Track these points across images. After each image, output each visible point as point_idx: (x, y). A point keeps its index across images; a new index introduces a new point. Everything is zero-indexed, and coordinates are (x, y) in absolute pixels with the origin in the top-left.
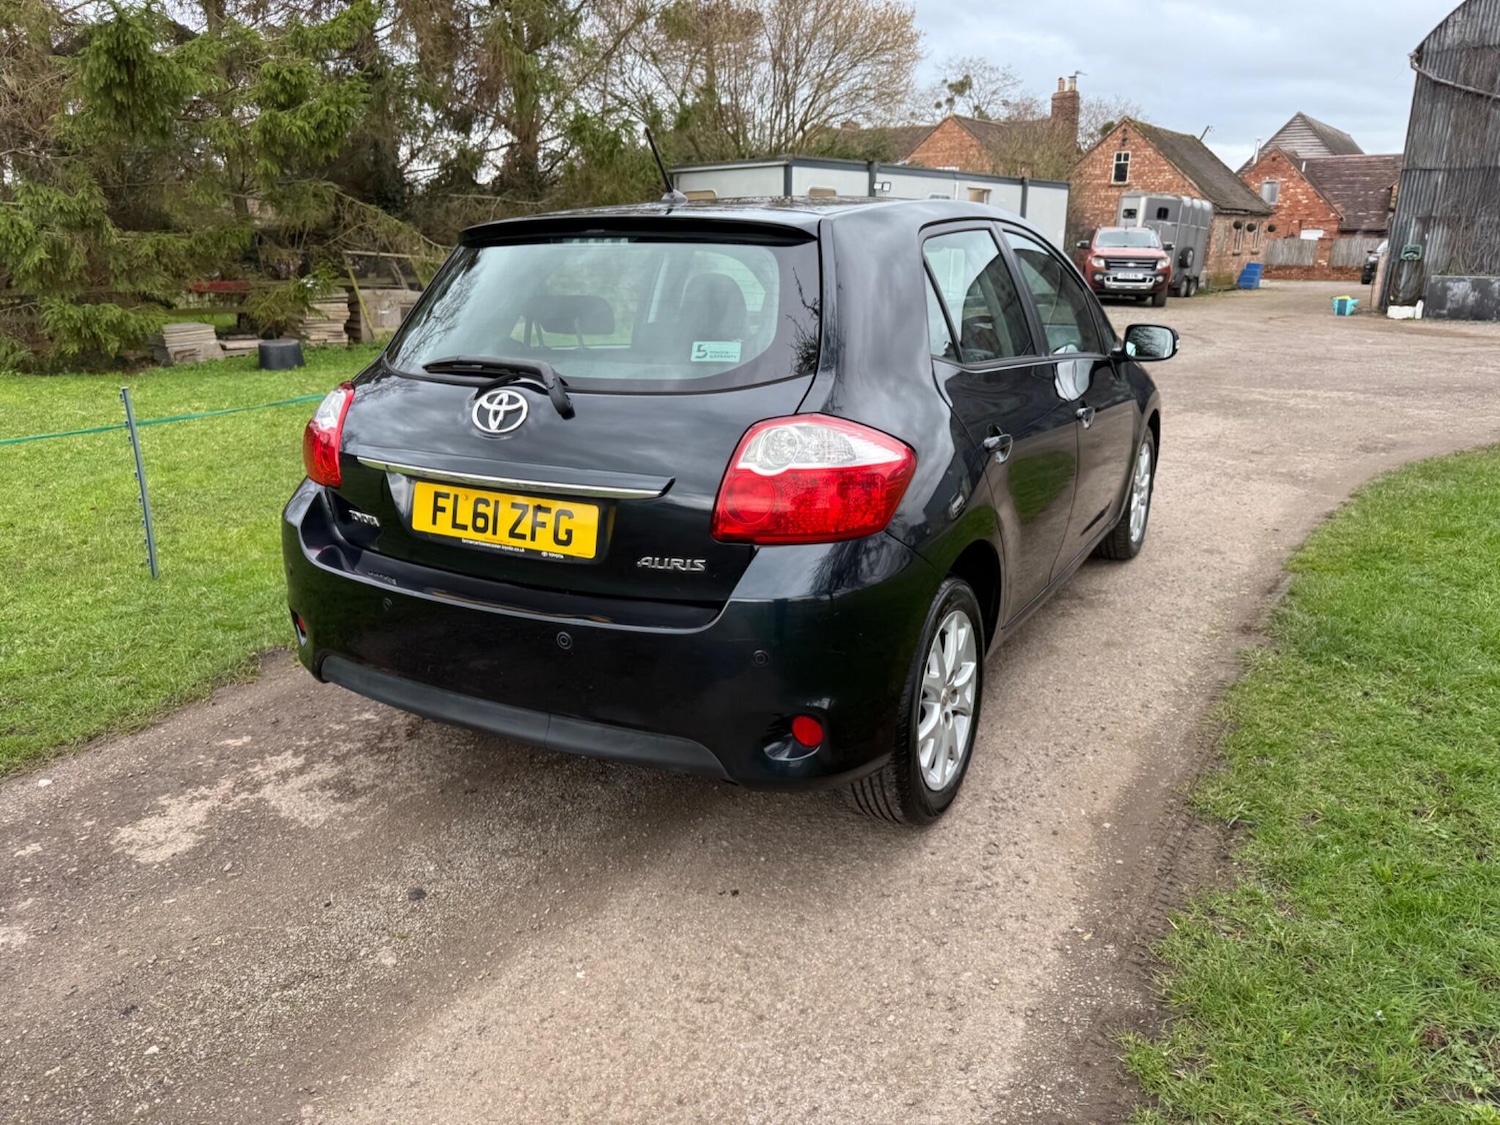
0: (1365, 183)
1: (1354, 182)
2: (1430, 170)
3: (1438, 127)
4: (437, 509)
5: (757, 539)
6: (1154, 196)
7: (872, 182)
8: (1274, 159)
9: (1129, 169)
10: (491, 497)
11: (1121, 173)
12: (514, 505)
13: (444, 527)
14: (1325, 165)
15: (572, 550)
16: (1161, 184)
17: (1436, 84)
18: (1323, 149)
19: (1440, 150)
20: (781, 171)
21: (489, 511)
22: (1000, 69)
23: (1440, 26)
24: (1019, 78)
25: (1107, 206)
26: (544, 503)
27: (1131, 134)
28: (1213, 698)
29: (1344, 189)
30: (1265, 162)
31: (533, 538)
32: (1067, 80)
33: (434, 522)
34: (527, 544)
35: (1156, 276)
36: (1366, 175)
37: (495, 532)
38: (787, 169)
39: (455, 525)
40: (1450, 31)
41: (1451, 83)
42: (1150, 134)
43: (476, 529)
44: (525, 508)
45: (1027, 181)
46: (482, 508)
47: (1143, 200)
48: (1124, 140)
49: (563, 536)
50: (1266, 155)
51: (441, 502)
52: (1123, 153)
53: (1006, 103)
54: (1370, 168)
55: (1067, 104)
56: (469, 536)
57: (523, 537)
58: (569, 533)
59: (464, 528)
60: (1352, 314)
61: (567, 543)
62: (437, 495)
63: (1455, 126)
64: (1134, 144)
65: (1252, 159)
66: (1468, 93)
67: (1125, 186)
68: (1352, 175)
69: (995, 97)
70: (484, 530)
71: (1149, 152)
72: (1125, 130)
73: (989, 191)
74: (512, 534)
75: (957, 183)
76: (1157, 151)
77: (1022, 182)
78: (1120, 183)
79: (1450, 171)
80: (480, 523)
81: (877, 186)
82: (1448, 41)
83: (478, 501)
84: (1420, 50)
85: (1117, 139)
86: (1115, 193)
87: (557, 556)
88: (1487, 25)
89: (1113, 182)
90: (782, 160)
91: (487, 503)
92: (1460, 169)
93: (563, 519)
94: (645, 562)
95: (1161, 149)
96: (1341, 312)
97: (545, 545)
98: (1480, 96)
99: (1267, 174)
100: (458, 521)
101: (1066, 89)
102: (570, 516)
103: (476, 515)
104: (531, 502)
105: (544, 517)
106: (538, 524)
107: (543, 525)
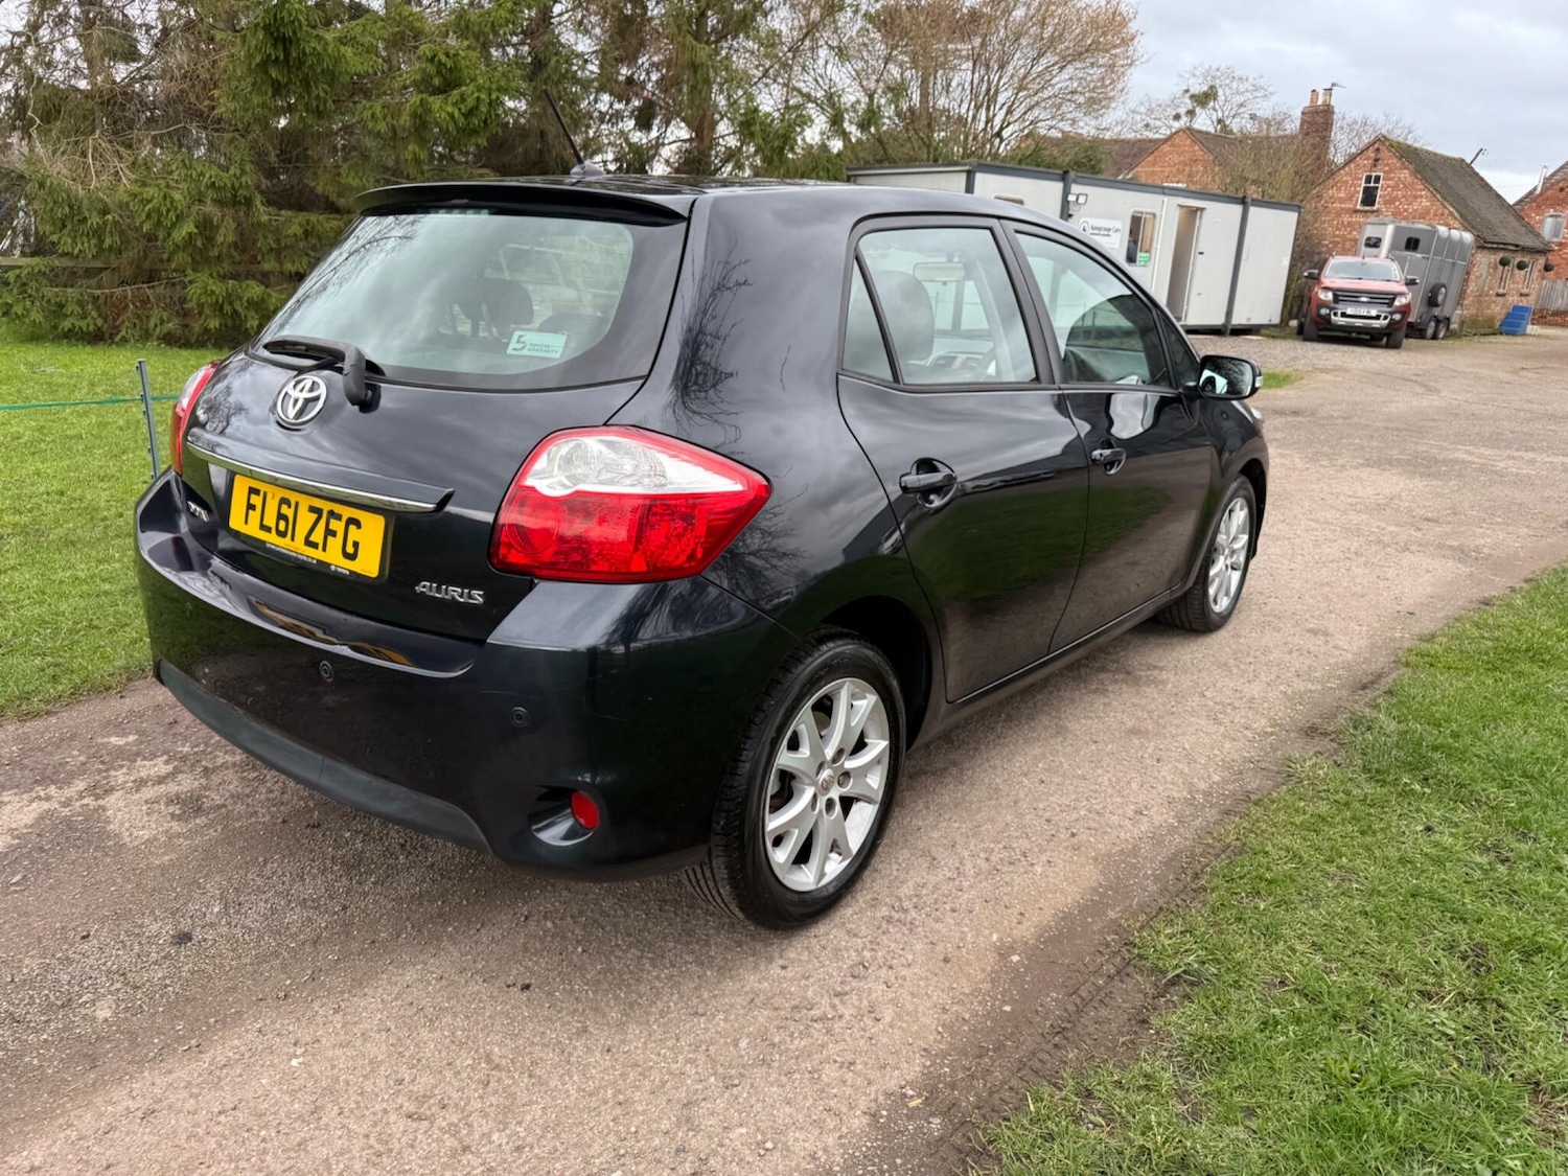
4: (249, 506)
5: (537, 572)
6: (1403, 224)
7: (1066, 193)
8: (1562, 190)
9: (1379, 193)
10: (293, 497)
11: (1369, 197)
12: (311, 509)
13: (252, 527)
15: (356, 566)
16: (1416, 211)
20: (963, 177)
21: (290, 514)
22: (1250, 79)
24: (1271, 89)
25: (1350, 233)
26: (338, 508)
27: (1385, 154)
28: (1227, 813)
30: (1549, 192)
31: (324, 548)
32: (1321, 92)
33: (247, 522)
34: (317, 554)
35: (1392, 313)
37: (293, 539)
38: (970, 176)
39: (261, 525)
42: (1410, 156)
43: (278, 532)
44: (320, 512)
45: (1249, 200)
46: (284, 509)
47: (1390, 229)
48: (1376, 160)
49: (350, 549)
50: (1553, 185)
51: (253, 499)
52: (1374, 174)
53: (1253, 117)
55: (1319, 119)
56: (271, 539)
57: (314, 545)
58: (356, 545)
59: (268, 529)
61: (352, 557)
62: (250, 491)
64: (1388, 165)
65: (1535, 189)
67: (1373, 212)
69: (1242, 110)
70: (285, 534)
71: (1405, 175)
72: (1378, 149)
73: (1202, 209)
74: (307, 542)
75: (1166, 199)
76: (1412, 174)
77: (1243, 201)
78: (1367, 208)
80: (282, 526)
81: (1071, 198)
83: (282, 502)
85: (1368, 159)
86: (1360, 218)
87: (344, 571)
89: (1359, 207)
90: (965, 165)
91: (289, 504)
93: (352, 529)
94: (424, 587)
95: (1419, 172)
97: (333, 556)
99: (1552, 206)
100: (265, 523)
101: (1320, 102)
102: (358, 524)
103: (280, 517)
104: (326, 506)
105: (336, 525)
106: (329, 533)
107: (334, 534)
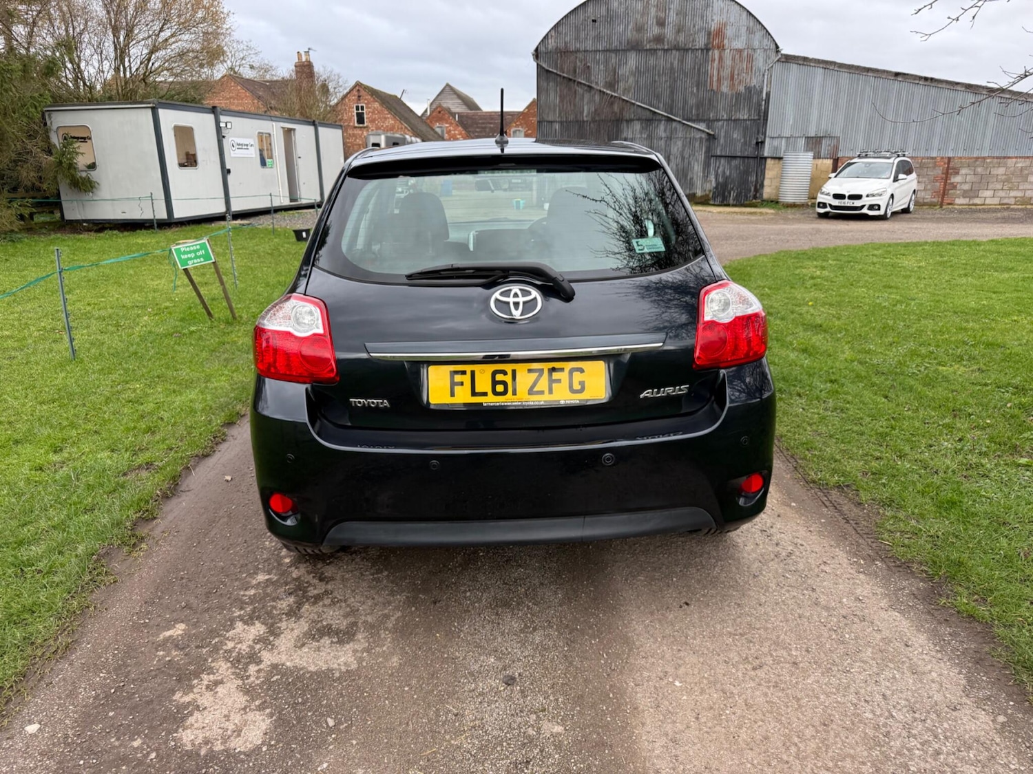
0: (490, 128)
1: (485, 128)
2: (552, 122)
3: (552, 95)
4: (453, 384)
5: (721, 365)
6: (389, 135)
7: (217, 122)
8: (440, 112)
9: (365, 116)
10: (508, 367)
11: (361, 119)
12: (530, 371)
13: (463, 397)
14: (467, 116)
15: (586, 396)
16: (387, 126)
17: (548, 71)
18: (464, 107)
19: (555, 111)
20: (149, 112)
21: (508, 379)
22: (244, 42)
23: (545, 37)
24: (259, 49)
25: (355, 140)
26: (557, 365)
27: (363, 93)
29: (481, 132)
30: (434, 114)
31: (551, 391)
32: (303, 54)
33: (452, 394)
34: (546, 397)
36: (491, 123)
37: (514, 393)
38: (154, 111)
39: (474, 394)
40: (550, 41)
41: (555, 71)
42: (374, 93)
43: (495, 393)
44: (541, 371)
45: (317, 123)
46: (499, 377)
47: (383, 137)
48: (359, 97)
49: (577, 386)
50: (435, 109)
51: (458, 378)
52: (360, 105)
53: (252, 67)
54: (492, 119)
55: (305, 69)
56: (490, 400)
57: (542, 392)
58: (582, 383)
59: (485, 394)
60: (524, 208)
61: (582, 391)
62: (453, 373)
63: (560, 96)
64: (366, 99)
65: (426, 111)
66: (564, 77)
67: (365, 127)
68: (483, 123)
69: (244, 62)
70: (504, 393)
71: (376, 105)
72: (358, 90)
73: (294, 130)
74: (531, 392)
75: (274, 123)
76: (380, 105)
77: (313, 124)
78: (361, 125)
79: (561, 123)
80: (500, 388)
81: (222, 125)
82: (550, 47)
83: (494, 373)
84: (537, 50)
85: (354, 95)
86: (358, 132)
87: (573, 402)
88: (568, 39)
89: (356, 125)
90: (149, 103)
91: (505, 373)
92: (566, 122)
93: (576, 374)
94: (646, 394)
95: (384, 103)
96: (518, 207)
97: (562, 395)
98: (570, 80)
99: (437, 121)
100: (478, 391)
101: (304, 60)
102: (581, 371)
103: (495, 383)
104: (546, 366)
105: (557, 375)
106: (552, 381)
107: (559, 381)
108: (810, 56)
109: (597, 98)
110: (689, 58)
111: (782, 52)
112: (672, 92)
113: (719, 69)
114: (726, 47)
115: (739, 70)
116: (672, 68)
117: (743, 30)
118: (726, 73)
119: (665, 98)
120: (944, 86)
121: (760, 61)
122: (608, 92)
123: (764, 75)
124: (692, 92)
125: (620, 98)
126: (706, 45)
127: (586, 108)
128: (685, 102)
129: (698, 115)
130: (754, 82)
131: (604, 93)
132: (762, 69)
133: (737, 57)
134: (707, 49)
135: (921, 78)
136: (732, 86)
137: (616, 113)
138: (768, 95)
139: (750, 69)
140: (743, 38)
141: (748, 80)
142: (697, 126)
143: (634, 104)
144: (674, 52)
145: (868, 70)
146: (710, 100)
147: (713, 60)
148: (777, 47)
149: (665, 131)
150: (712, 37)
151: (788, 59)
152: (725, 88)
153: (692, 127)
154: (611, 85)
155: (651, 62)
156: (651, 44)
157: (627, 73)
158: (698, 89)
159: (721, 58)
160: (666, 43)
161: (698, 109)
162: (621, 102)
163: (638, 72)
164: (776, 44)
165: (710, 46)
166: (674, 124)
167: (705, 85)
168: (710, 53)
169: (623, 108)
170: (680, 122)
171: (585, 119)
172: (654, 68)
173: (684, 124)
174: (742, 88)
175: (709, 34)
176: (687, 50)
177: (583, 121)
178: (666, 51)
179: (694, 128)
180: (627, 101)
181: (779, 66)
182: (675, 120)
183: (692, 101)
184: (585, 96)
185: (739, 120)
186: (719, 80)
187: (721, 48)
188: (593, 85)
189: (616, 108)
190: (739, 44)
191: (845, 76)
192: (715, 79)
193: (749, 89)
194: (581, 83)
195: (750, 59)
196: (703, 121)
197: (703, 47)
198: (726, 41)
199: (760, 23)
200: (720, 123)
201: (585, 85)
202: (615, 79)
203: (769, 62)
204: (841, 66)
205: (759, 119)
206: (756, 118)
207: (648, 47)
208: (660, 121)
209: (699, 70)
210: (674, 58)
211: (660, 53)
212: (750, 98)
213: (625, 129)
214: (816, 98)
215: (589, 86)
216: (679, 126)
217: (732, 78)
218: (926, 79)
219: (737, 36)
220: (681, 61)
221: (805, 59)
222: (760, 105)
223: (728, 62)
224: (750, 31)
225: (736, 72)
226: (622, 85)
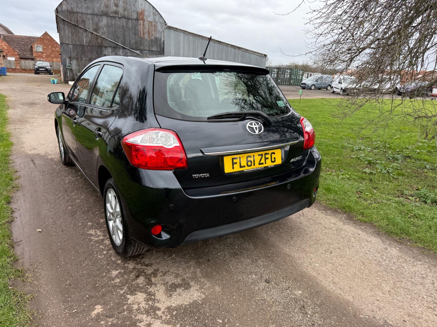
0: (23, 44)
1: (19, 43)
2: (68, 44)
3: (67, 32)
4: (233, 164)
10: (251, 154)
12: (259, 155)
13: (237, 168)
14: (8, 37)
15: (276, 163)
17: (63, 20)
18: (5, 32)
19: (69, 39)
23: (60, 4)
26: (267, 152)
29: (17, 45)
31: (265, 163)
33: (233, 168)
36: (22, 41)
37: (254, 165)
39: (241, 167)
40: (63, 6)
41: (68, 21)
43: (248, 166)
44: (262, 155)
49: (273, 160)
51: (235, 161)
54: (23, 39)
56: (246, 169)
57: (263, 164)
58: (275, 158)
59: (245, 166)
60: (57, 83)
61: (274, 161)
62: (233, 159)
63: (71, 33)
66: (72, 24)
68: (18, 41)
70: (251, 165)
74: (260, 164)
79: (73, 45)
80: (249, 164)
82: (64, 9)
83: (247, 158)
84: (57, 9)
87: (272, 166)
88: (72, 6)
91: (251, 157)
92: (75, 45)
93: (273, 155)
94: (292, 160)
96: (54, 83)
97: (269, 164)
98: (76, 26)
100: (242, 165)
102: (274, 153)
104: (263, 153)
105: (267, 156)
106: (266, 159)
107: (268, 158)
108: (178, 28)
109: (90, 35)
110: (130, 22)
111: (168, 25)
112: (124, 36)
113: (143, 28)
114: (145, 20)
115: (151, 30)
116: (123, 26)
117: (152, 14)
118: (146, 31)
119: (121, 38)
120: (224, 44)
121: (159, 28)
122: (95, 33)
123: (161, 33)
124: (133, 38)
125: (101, 37)
126: (137, 18)
127: (84, 39)
128: (130, 41)
129: (136, 47)
130: (158, 36)
131: (93, 33)
132: (161, 30)
133: (150, 24)
134: (137, 20)
135: (217, 41)
136: (149, 37)
137: (99, 43)
138: (164, 41)
139: (155, 30)
140: (152, 17)
141: (155, 35)
142: (136, 52)
143: (107, 40)
144: (123, 19)
145: (199, 36)
146: (140, 41)
147: (140, 25)
148: (165, 22)
149: (122, 53)
150: (139, 14)
151: (170, 28)
152: (146, 36)
153: (134, 52)
154: (96, 30)
155: (114, 22)
156: (113, 14)
157: (103, 26)
158: (135, 36)
159: (143, 24)
160: (119, 15)
161: (136, 45)
162: (101, 38)
163: (108, 26)
164: (165, 21)
165: (139, 18)
166: (126, 50)
167: (138, 35)
168: (139, 21)
169: (103, 41)
170: (129, 49)
171: (85, 44)
172: (115, 25)
173: (131, 50)
174: (153, 38)
175: (138, 13)
176: (129, 19)
177: (84, 45)
178: (120, 18)
179: (135, 52)
180: (104, 38)
181: (166, 31)
182: (126, 49)
183: (133, 41)
184: (84, 34)
185: (153, 51)
186: (143, 33)
187: (143, 20)
188: (87, 29)
189: (99, 40)
190: (151, 19)
191: (191, 37)
192: (142, 32)
193: (156, 38)
194: (81, 28)
195: (155, 26)
196: (139, 50)
197: (136, 18)
198: (145, 17)
199: (158, 12)
200: (146, 51)
201: (83, 28)
202: (97, 28)
203: (163, 28)
204: (190, 33)
205: (161, 51)
206: (160, 50)
207: (112, 15)
208: (120, 48)
209: (135, 28)
210: (124, 22)
211: (117, 19)
212: (157, 42)
213: (104, 50)
214: (182, 45)
215: (85, 29)
216: (128, 51)
217: (149, 33)
218: (218, 41)
219: (149, 16)
220: (127, 23)
221: (176, 29)
222: (161, 45)
223: (147, 26)
224: (154, 15)
225: (150, 31)
226: (101, 31)
